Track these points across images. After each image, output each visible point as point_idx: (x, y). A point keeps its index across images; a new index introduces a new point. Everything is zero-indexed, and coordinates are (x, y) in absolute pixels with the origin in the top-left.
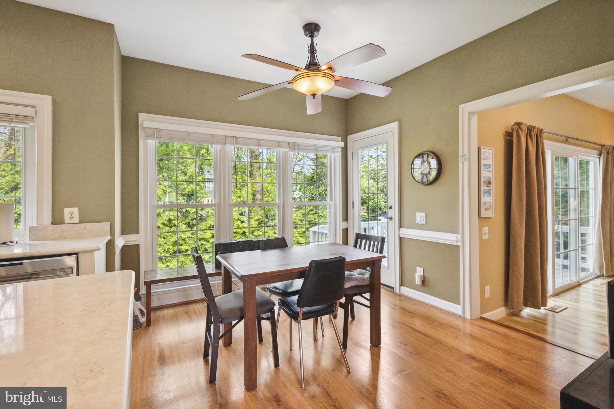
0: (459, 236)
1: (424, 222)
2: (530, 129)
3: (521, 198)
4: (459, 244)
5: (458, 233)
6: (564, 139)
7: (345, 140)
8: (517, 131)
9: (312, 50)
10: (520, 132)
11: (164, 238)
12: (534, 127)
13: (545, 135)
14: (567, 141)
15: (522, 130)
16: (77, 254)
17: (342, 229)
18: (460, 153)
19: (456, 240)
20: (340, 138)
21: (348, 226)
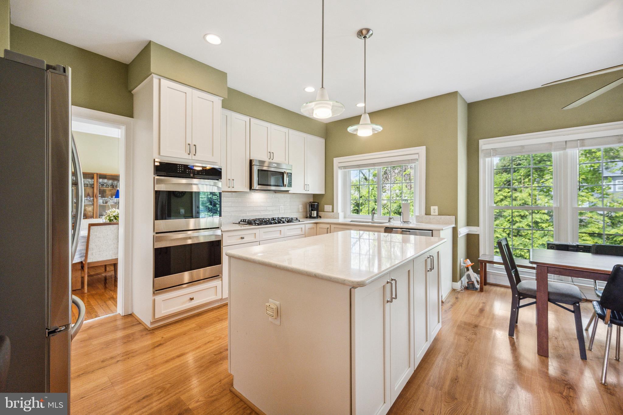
11: (529, 239)
16: (432, 230)
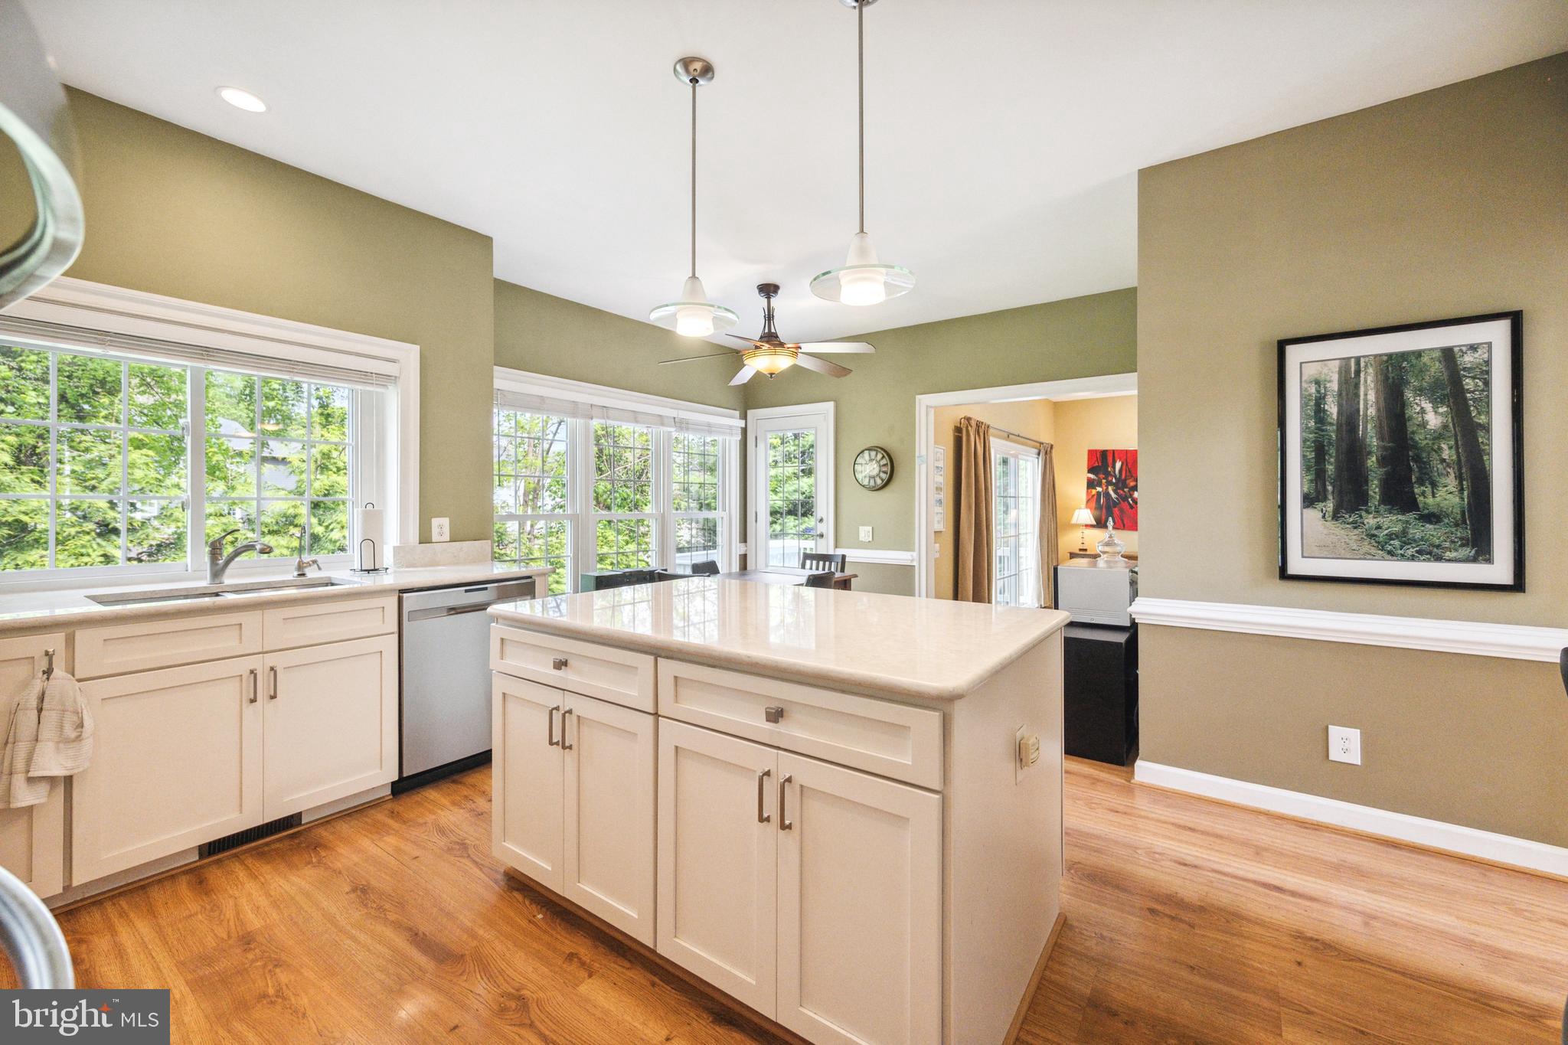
0: (915, 554)
1: (871, 539)
2: (979, 424)
3: (970, 508)
4: (915, 564)
5: (913, 550)
6: (1006, 435)
7: (744, 417)
8: (967, 427)
9: (769, 317)
10: (970, 428)
12: (982, 423)
13: (991, 431)
14: (1008, 436)
15: (971, 427)
17: (740, 555)
18: (917, 454)
19: (911, 558)
20: (737, 413)
21: (746, 550)
